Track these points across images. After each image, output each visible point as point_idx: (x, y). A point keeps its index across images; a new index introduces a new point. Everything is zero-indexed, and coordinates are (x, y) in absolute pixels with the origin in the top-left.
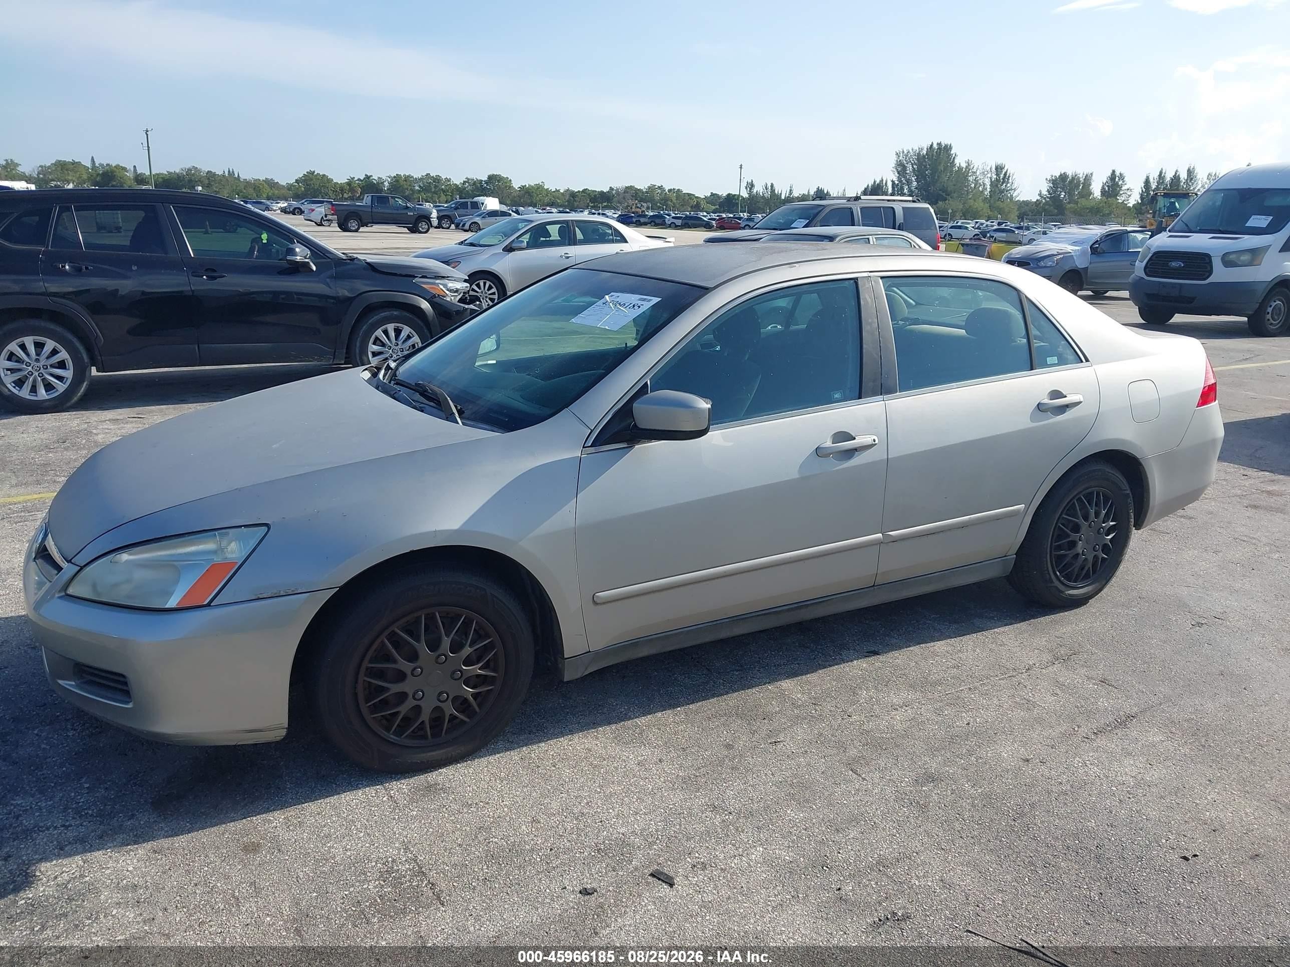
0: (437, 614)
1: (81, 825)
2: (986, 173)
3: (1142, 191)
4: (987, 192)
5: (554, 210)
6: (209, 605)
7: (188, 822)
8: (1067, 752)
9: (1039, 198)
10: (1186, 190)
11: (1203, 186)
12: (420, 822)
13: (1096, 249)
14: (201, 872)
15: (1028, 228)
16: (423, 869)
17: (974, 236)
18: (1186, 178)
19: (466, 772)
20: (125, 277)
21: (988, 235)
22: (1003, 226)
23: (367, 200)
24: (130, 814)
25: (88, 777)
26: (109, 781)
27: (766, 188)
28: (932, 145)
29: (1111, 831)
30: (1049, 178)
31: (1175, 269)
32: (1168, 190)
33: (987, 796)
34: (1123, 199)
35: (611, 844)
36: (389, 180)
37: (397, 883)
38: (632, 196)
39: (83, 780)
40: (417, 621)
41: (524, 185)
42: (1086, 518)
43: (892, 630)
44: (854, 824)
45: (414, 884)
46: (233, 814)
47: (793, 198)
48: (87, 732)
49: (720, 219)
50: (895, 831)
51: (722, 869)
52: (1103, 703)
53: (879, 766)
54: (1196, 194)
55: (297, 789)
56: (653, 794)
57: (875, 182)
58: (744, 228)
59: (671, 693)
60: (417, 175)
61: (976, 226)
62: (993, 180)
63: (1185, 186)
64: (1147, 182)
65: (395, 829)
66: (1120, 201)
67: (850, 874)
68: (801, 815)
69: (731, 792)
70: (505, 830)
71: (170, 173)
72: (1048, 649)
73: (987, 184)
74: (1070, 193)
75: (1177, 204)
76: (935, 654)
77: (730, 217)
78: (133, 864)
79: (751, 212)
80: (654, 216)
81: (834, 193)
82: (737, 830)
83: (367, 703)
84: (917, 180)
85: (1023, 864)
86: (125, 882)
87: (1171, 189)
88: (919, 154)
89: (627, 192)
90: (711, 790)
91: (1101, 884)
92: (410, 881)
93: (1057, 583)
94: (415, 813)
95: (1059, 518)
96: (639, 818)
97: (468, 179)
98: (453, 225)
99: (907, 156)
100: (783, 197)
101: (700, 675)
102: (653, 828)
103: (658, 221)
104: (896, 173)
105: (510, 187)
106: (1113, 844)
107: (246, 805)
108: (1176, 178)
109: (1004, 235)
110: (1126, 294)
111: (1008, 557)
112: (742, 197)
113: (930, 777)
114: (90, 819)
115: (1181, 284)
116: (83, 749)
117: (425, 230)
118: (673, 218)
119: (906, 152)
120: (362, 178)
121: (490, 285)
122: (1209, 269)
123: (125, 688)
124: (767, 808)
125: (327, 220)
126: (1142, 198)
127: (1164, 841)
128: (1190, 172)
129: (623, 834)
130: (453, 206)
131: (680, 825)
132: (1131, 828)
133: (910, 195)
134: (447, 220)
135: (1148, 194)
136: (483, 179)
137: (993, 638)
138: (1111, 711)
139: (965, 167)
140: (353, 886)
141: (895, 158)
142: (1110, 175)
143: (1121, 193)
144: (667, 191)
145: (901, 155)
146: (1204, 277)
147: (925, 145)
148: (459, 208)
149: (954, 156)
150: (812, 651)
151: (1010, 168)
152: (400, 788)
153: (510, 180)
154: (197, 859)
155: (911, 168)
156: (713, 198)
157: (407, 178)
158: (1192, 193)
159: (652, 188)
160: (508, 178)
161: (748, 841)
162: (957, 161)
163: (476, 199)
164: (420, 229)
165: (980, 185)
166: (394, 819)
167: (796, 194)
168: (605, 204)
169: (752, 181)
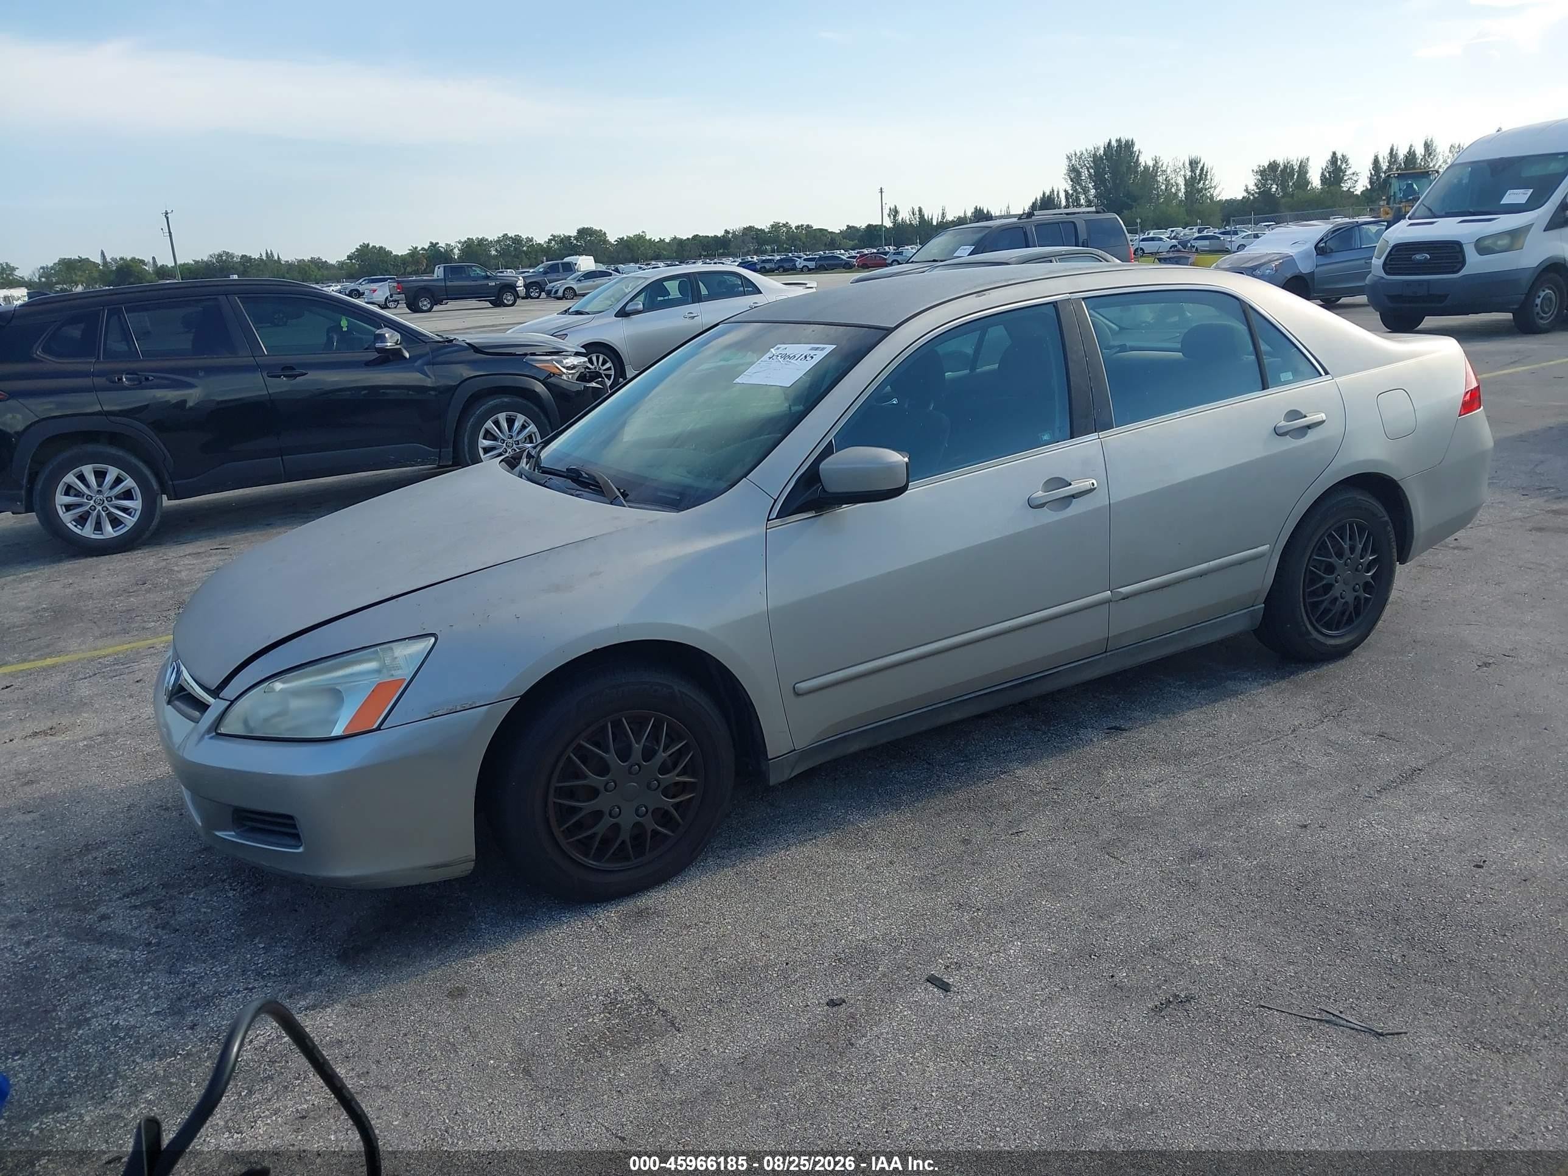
0: (624, 719)
1: (266, 986)
2: (1178, 170)
3: (1371, 174)
4: (1181, 194)
5: (661, 264)
6: (379, 729)
7: (382, 973)
8: (1348, 814)
9: (1245, 194)
10: (1425, 168)
11: (1445, 162)
12: (637, 949)
13: (1321, 249)
14: (407, 1022)
15: (1236, 233)
16: (650, 997)
17: (1171, 248)
18: (1423, 154)
19: (678, 893)
20: (191, 386)
21: (1189, 245)
22: (1205, 233)
23: (439, 272)
24: (317, 970)
25: (262, 937)
26: (286, 939)
27: (913, 213)
28: (1109, 143)
29: (1408, 890)
30: (1256, 168)
31: (1419, 262)
32: (1402, 170)
33: (1263, 867)
34: (1349, 185)
35: (852, 952)
36: (459, 246)
37: (624, 1014)
38: (753, 238)
39: (257, 941)
40: (604, 728)
41: (621, 237)
42: (1340, 555)
43: (1133, 703)
44: (1118, 908)
45: (643, 1013)
46: (428, 961)
47: (946, 223)
48: (248, 890)
49: (862, 256)
50: (1165, 912)
51: (979, 967)
52: (1384, 759)
53: (1139, 847)
54: (1437, 172)
55: (494, 929)
56: (889, 898)
57: (1044, 194)
58: (891, 265)
59: (891, 791)
60: (492, 236)
61: (1173, 235)
62: (1187, 178)
63: (1423, 164)
64: (1376, 162)
65: (611, 960)
66: (1345, 189)
67: (1122, 960)
68: (1058, 905)
69: (976, 888)
70: (732, 948)
71: (197, 262)
72: (1314, 707)
73: (1181, 183)
74: (1283, 186)
75: (1415, 186)
76: (1184, 724)
77: (873, 253)
78: (332, 1020)
79: (898, 245)
80: (781, 259)
81: (995, 212)
82: (989, 926)
83: (560, 827)
84: (1096, 188)
85: (1313, 934)
86: (328, 1038)
87: (1406, 169)
88: (1095, 155)
89: (746, 235)
90: (953, 887)
91: (1403, 946)
92: (637, 1010)
93: (1315, 634)
94: (630, 940)
95: (1309, 560)
96: (878, 923)
97: (554, 237)
98: (543, 293)
99: (1080, 158)
100: (935, 223)
101: (920, 770)
102: (895, 933)
103: (786, 265)
104: (1069, 181)
105: (606, 241)
106: (1412, 904)
107: (440, 951)
108: (1411, 156)
109: (1207, 242)
110: (1363, 299)
111: (1256, 607)
112: (885, 227)
113: (1197, 854)
114: (275, 979)
115: (1428, 281)
116: (248, 908)
117: (511, 302)
118: (805, 260)
119: (1078, 154)
120: (426, 247)
121: (604, 359)
122: (1461, 259)
123: (294, 831)
124: (1018, 901)
125: (392, 301)
126: (1371, 183)
127: (1469, 896)
128: (1427, 146)
129: (863, 941)
130: (541, 270)
131: (925, 927)
132: (1430, 886)
133: (1088, 206)
134: (536, 289)
135: (1379, 177)
136: (572, 235)
137: (1249, 700)
138: (1394, 766)
139: (1152, 165)
140: (576, 1021)
141: (1066, 162)
142: (1330, 158)
143: (1345, 178)
144: (793, 228)
145: (1074, 158)
146: (1455, 270)
147: (1101, 144)
148: (548, 273)
149: (1137, 153)
150: (1045, 733)
151: (1208, 161)
152: (608, 916)
153: (605, 233)
154: (400, 1009)
155: (1086, 172)
156: (851, 232)
157: (481, 242)
158: (1433, 171)
159: (776, 227)
160: (601, 231)
161: (1003, 936)
162: (1142, 160)
163: (567, 260)
164: (505, 301)
165: (1173, 186)
166: (608, 949)
167: (950, 217)
168: (721, 251)
169: (896, 207)
